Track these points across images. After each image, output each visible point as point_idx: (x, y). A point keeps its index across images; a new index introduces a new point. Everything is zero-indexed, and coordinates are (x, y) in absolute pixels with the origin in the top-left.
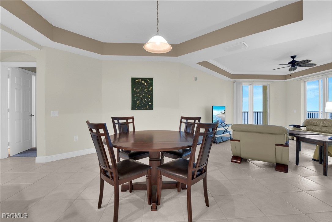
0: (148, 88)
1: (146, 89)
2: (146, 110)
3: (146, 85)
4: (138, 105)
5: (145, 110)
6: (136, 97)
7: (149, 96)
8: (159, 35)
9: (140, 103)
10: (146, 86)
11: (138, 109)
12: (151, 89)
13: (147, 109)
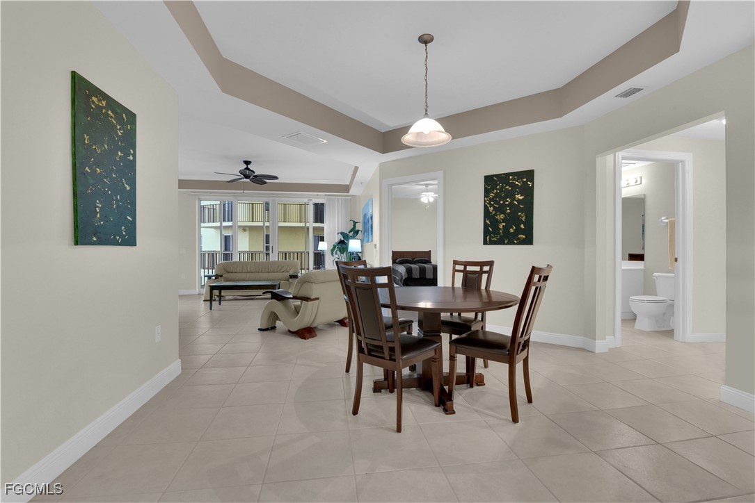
8: (429, 117)
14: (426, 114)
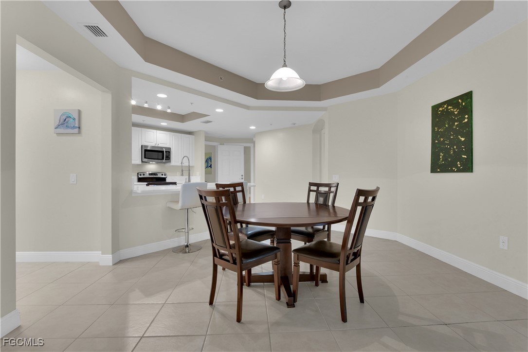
0: (460, 120)
1: (456, 124)
2: (457, 172)
3: (456, 113)
4: (442, 161)
5: (454, 171)
6: (438, 145)
7: (463, 139)
8: (286, 66)
9: (445, 159)
10: (456, 116)
11: (442, 171)
12: (466, 120)
13: (459, 171)
14: (285, 64)
